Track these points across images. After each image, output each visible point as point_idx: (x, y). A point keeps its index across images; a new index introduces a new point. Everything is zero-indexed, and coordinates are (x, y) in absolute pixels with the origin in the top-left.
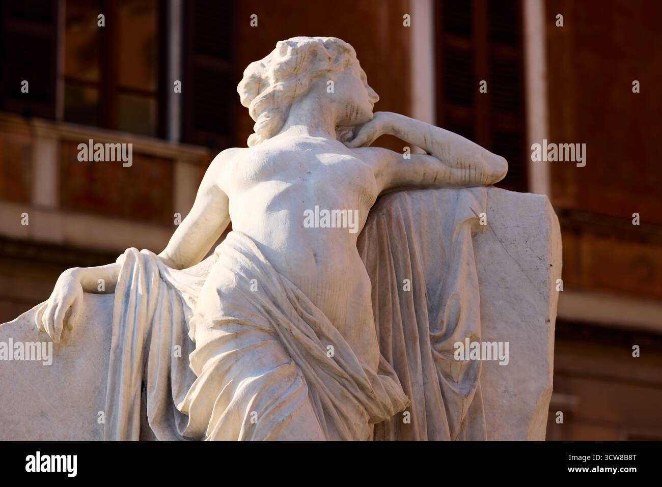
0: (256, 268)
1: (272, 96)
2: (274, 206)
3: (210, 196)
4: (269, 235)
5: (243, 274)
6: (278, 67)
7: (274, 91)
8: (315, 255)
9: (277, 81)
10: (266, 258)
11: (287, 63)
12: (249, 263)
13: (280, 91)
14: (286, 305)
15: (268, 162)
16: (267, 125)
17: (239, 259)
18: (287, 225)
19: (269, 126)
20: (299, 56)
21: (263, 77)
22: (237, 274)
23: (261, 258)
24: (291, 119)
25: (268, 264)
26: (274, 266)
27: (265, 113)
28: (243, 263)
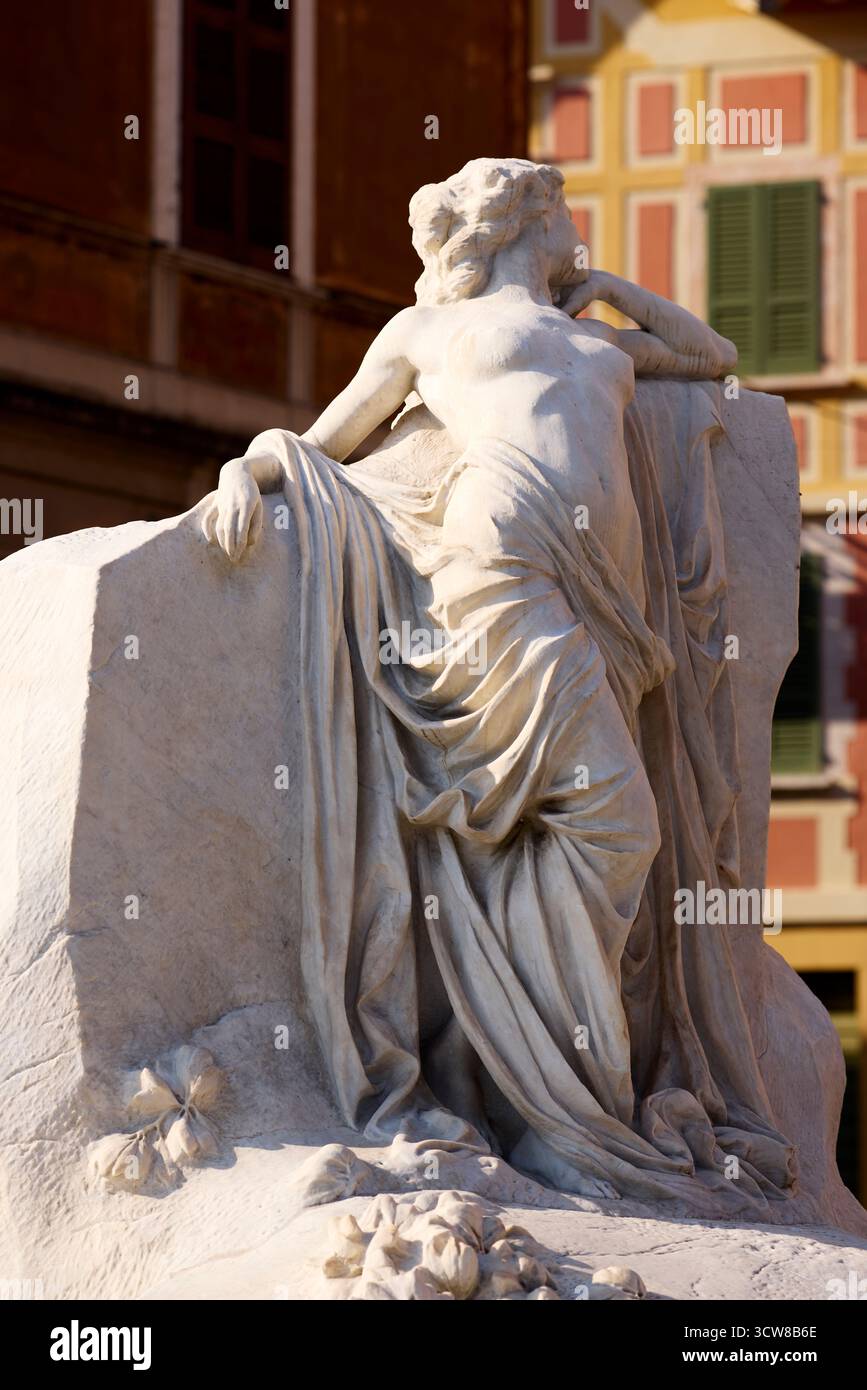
0: (538, 493)
1: (474, 240)
2: (542, 407)
3: (391, 370)
4: (543, 448)
5: (522, 500)
6: (487, 202)
7: (476, 234)
8: (601, 479)
9: (481, 220)
10: (547, 479)
11: (500, 197)
12: (529, 486)
13: (484, 235)
14: (575, 544)
15: (523, 346)
16: (471, 280)
17: (511, 478)
18: (565, 437)
19: (472, 283)
20: (515, 190)
21: (457, 210)
22: (515, 499)
23: (541, 479)
24: (500, 275)
25: (552, 489)
26: (558, 491)
27: (466, 264)
28: (519, 485)
